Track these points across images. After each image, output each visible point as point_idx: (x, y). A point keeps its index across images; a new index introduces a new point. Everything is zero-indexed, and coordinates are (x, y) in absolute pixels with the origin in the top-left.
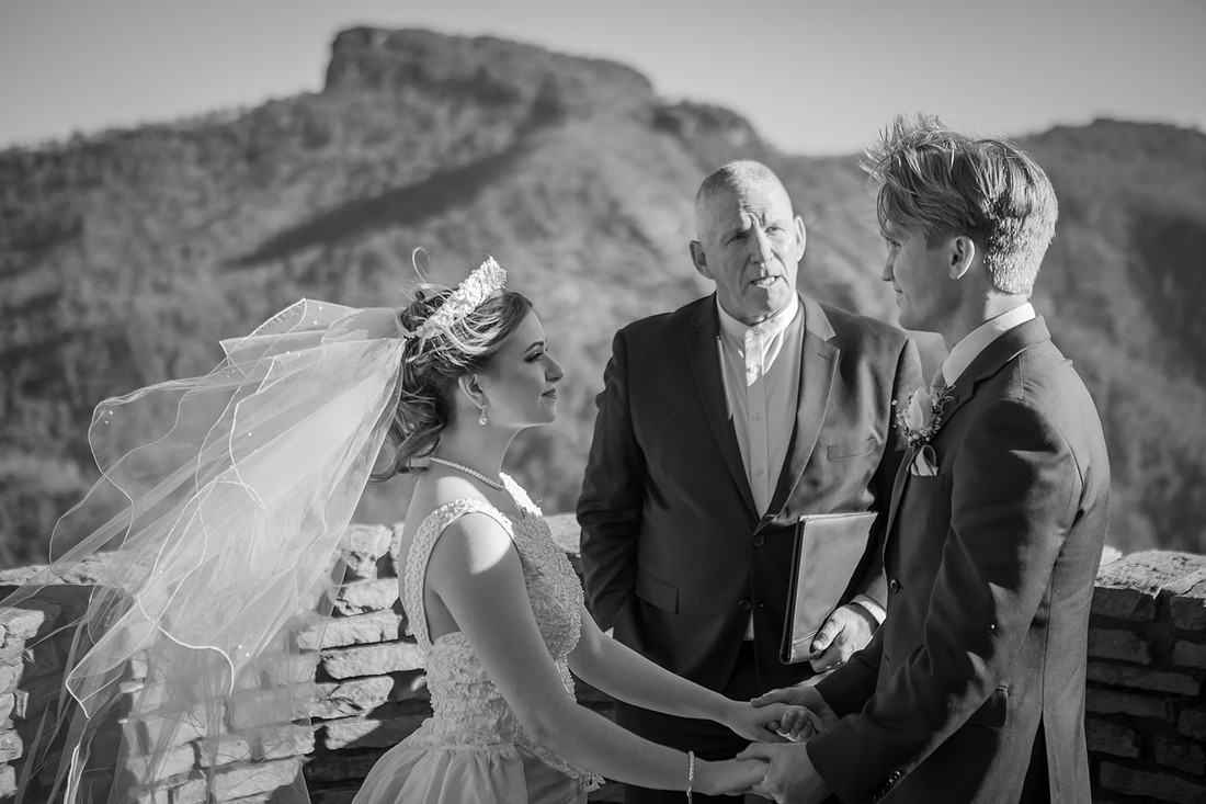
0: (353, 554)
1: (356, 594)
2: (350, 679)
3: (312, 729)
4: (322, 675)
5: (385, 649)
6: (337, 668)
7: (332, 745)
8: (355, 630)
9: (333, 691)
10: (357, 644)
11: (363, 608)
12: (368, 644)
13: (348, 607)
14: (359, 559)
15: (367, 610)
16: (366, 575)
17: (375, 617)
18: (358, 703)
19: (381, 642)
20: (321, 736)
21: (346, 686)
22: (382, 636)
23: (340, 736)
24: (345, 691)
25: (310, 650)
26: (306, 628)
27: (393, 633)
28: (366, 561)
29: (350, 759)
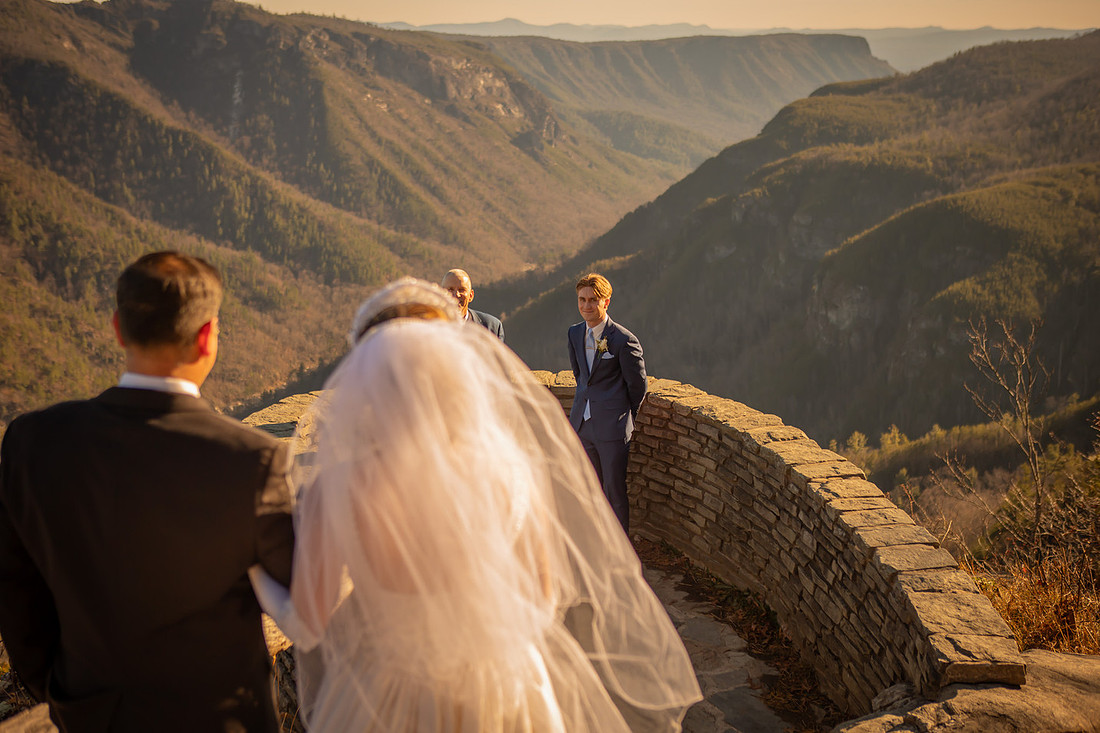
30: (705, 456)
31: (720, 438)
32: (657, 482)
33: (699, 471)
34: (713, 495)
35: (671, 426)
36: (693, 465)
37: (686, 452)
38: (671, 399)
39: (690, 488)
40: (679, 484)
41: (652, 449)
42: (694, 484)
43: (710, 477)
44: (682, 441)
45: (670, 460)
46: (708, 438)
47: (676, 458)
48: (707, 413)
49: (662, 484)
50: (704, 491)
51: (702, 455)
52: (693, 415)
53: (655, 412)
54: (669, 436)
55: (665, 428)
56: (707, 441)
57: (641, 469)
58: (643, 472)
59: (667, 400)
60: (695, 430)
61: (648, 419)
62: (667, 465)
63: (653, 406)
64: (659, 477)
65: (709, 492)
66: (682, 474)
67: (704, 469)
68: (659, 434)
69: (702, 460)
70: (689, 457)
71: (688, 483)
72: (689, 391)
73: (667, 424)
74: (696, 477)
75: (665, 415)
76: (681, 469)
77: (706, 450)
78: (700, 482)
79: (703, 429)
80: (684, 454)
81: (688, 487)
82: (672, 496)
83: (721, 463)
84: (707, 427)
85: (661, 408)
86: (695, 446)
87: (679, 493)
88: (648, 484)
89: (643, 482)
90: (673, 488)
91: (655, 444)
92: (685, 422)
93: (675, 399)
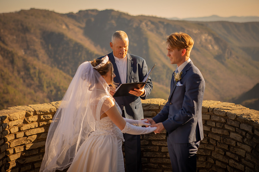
0: (29, 111)
1: (31, 119)
2: (30, 136)
3: (23, 146)
4: (25, 136)
5: (36, 129)
6: (28, 134)
7: (27, 149)
8: (31, 126)
9: (27, 138)
10: (31, 129)
11: (31, 122)
12: (33, 128)
13: (29, 122)
14: (30, 112)
15: (33, 122)
16: (32, 115)
17: (34, 123)
18: (31, 140)
19: (35, 128)
20: (25, 147)
21: (29, 137)
22: (35, 126)
23: (28, 147)
24: (29, 138)
25: (23, 131)
26: (22, 126)
27: (37, 126)
28: (32, 112)
29: (30, 151)
30: (245, 144)
31: (253, 131)
32: (219, 161)
33: (242, 153)
34: (251, 168)
35: (226, 127)
36: (239, 149)
37: (235, 142)
38: (226, 111)
39: (237, 164)
40: (231, 162)
41: (217, 141)
42: (240, 162)
43: (248, 157)
44: (233, 135)
45: (226, 147)
46: (247, 132)
47: (229, 146)
48: (245, 117)
49: (222, 162)
50: (245, 166)
51: (243, 143)
52: (238, 119)
53: (217, 119)
54: (226, 133)
55: (223, 128)
56: (246, 134)
57: (211, 153)
58: (212, 155)
59: (224, 112)
60: (239, 128)
61: (214, 123)
62: (225, 151)
63: (217, 116)
64: (221, 158)
65: (248, 166)
66: (232, 156)
67: (244, 152)
68: (219, 132)
69: (244, 146)
70: (236, 145)
71: (236, 161)
72: (238, 107)
73: (224, 126)
74: (240, 157)
75: (223, 120)
76: (232, 153)
77: (245, 140)
78: (243, 160)
79: (244, 127)
80: (233, 143)
81: (236, 163)
82: (228, 169)
83: (254, 147)
84: (245, 125)
85: (220, 116)
86: (239, 138)
87: (231, 167)
88: (215, 163)
89: (212, 161)
90: (228, 164)
91: (218, 138)
92: (233, 123)
93: (228, 111)
